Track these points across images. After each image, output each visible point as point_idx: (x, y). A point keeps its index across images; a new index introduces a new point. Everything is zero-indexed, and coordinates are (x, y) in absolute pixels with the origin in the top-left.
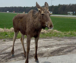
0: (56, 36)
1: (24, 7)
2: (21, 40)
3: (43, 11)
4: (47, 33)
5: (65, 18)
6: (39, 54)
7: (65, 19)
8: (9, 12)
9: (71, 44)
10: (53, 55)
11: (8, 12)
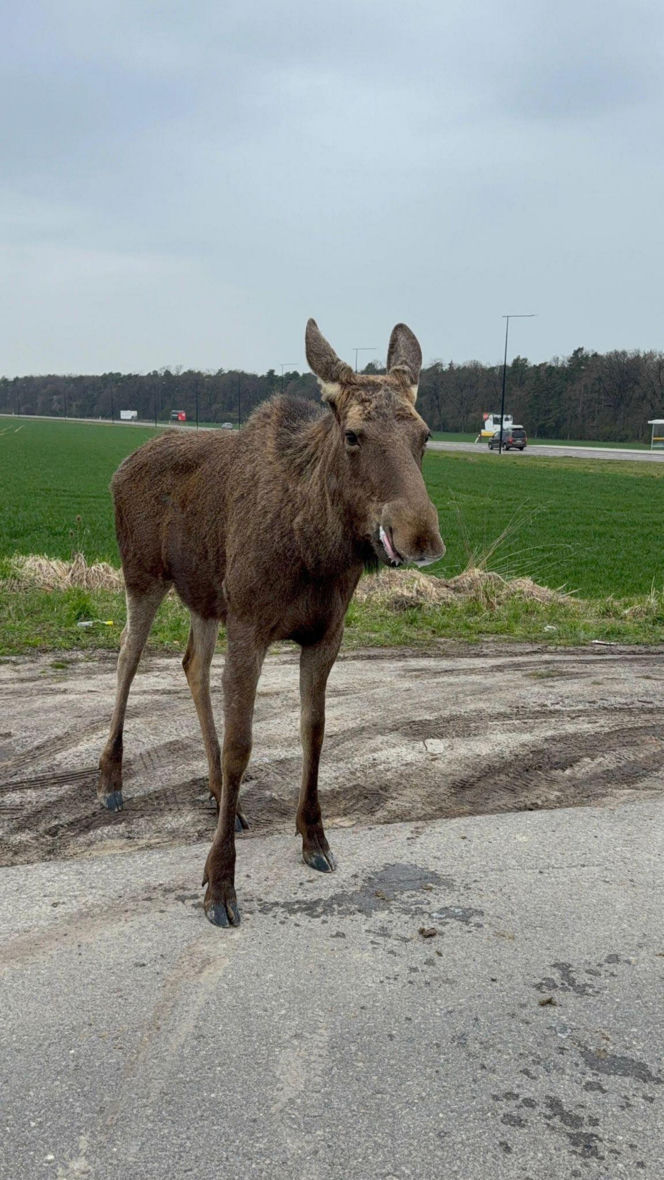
0: (519, 630)
1: (271, 372)
2: (186, 665)
3: (363, 401)
4: (448, 605)
5: (630, 472)
6: (346, 791)
7: (627, 479)
8: (139, 418)
9: (651, 711)
10: (467, 808)
11: (126, 414)
